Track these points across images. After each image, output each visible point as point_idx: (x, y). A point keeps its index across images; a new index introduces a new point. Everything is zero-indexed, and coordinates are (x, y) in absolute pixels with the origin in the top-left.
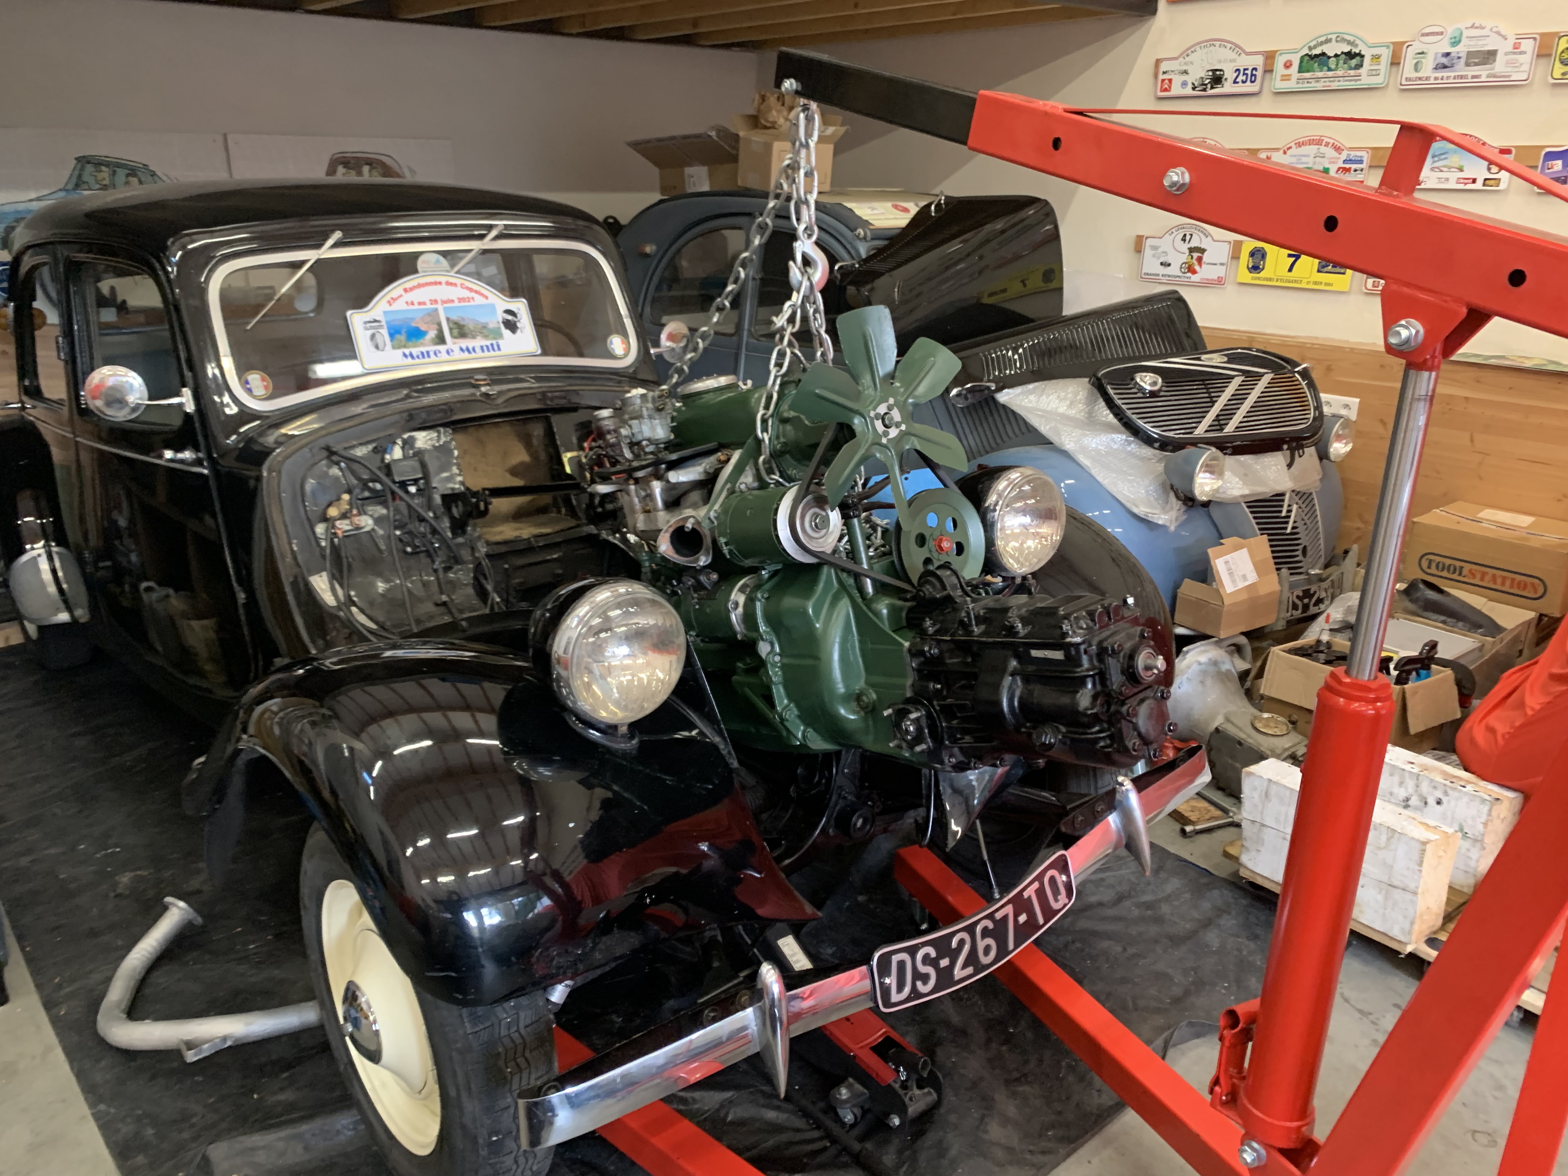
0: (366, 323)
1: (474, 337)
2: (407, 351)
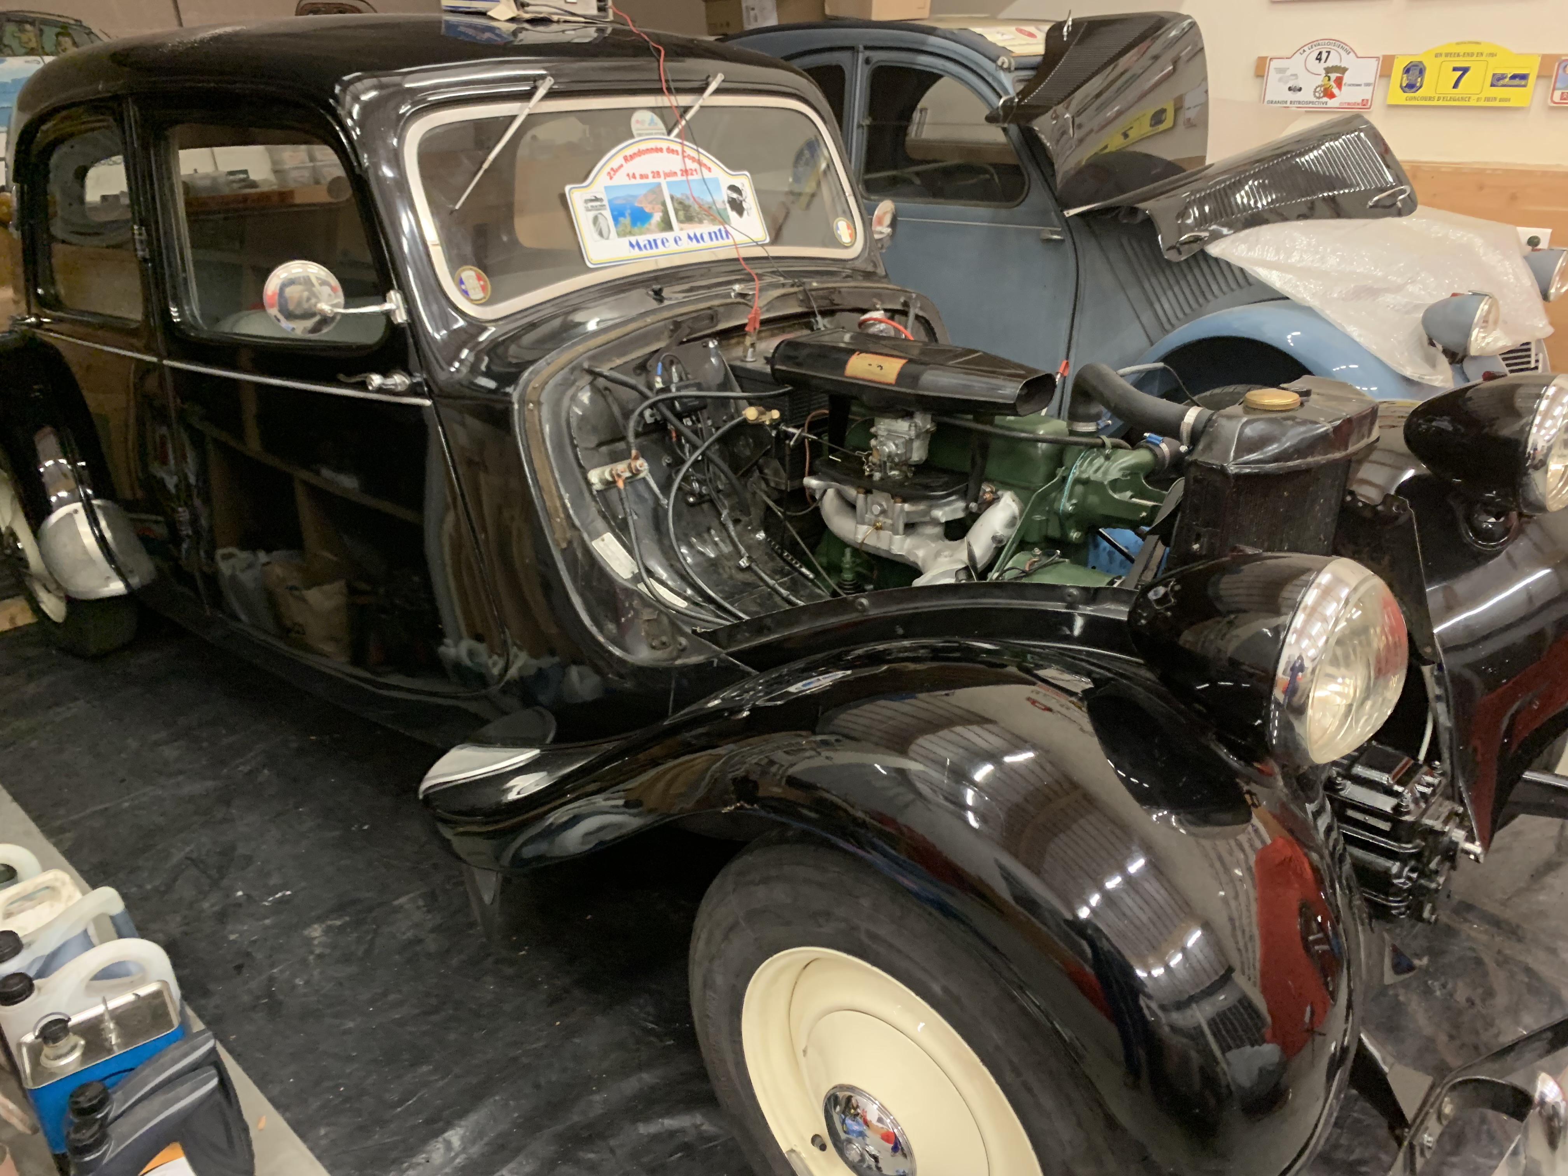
0: (587, 201)
1: (701, 221)
2: (633, 240)
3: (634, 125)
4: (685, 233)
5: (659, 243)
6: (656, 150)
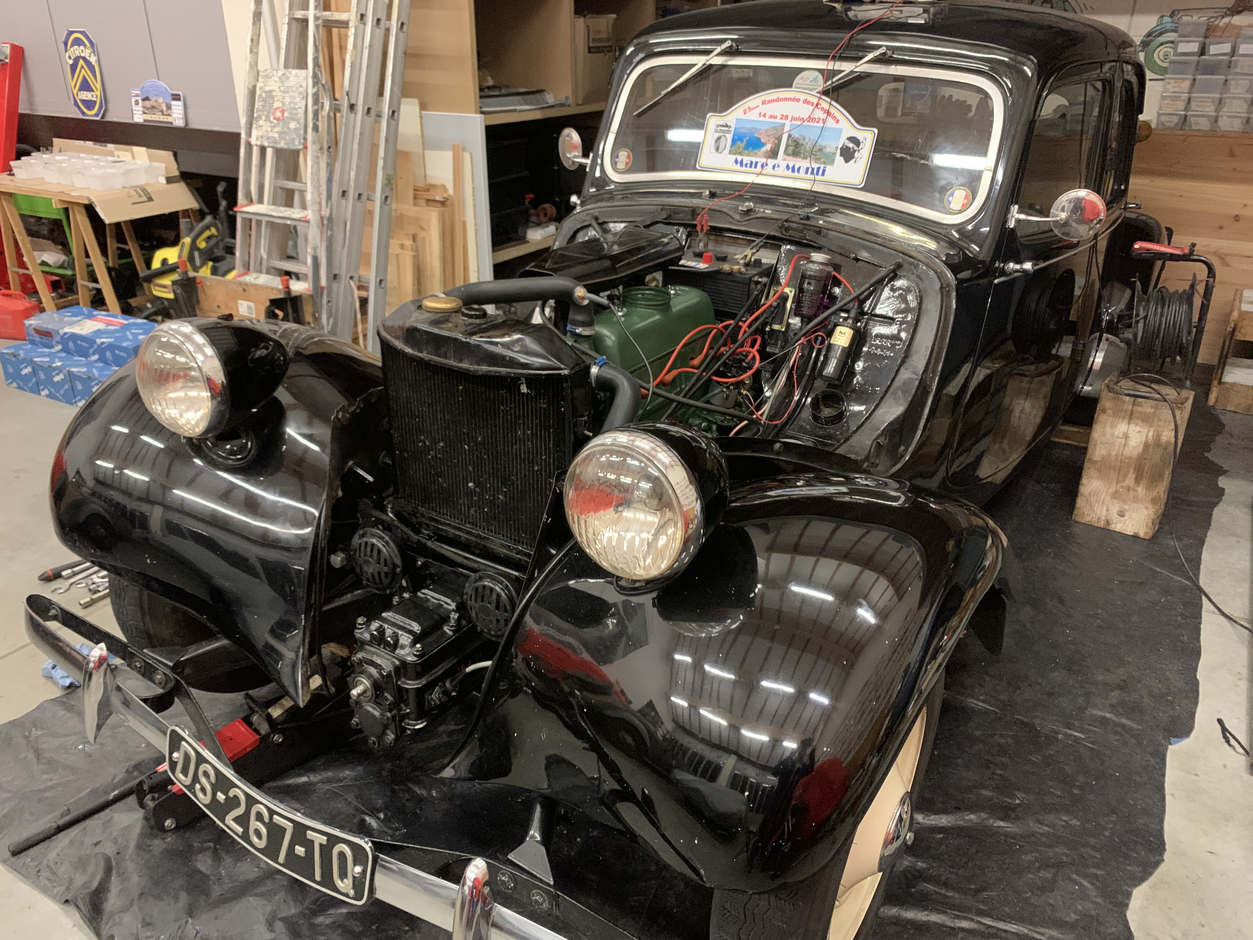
0: (718, 126)
1: (805, 157)
2: (740, 158)
3: (798, 80)
4: (785, 163)
5: (759, 165)
6: (794, 100)
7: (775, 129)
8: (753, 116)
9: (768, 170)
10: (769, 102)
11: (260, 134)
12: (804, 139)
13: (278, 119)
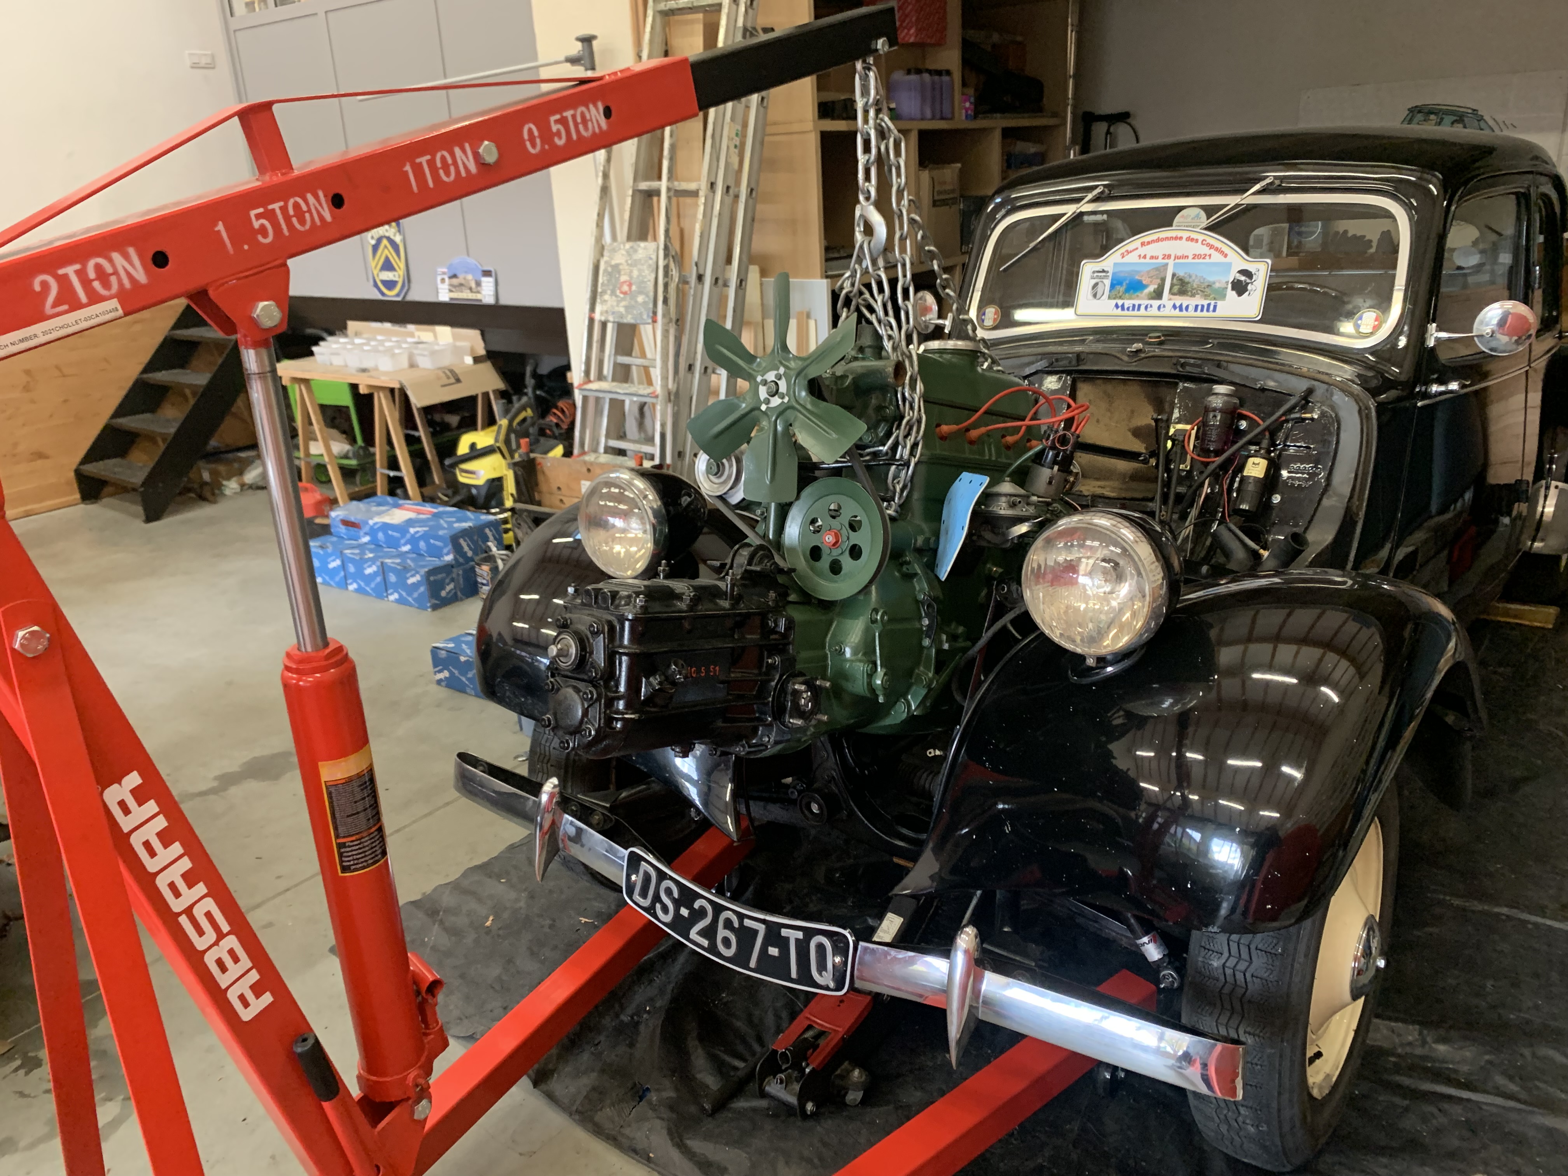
0: (1094, 272)
3: (1178, 219)
4: (1172, 303)
5: (1143, 308)
6: (1176, 238)
7: (1157, 269)
8: (1132, 258)
9: (1154, 311)
10: (1149, 243)
11: (605, 308)
12: (1190, 276)
13: (625, 293)
